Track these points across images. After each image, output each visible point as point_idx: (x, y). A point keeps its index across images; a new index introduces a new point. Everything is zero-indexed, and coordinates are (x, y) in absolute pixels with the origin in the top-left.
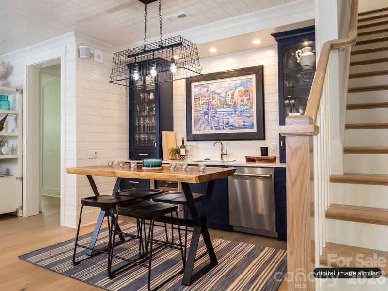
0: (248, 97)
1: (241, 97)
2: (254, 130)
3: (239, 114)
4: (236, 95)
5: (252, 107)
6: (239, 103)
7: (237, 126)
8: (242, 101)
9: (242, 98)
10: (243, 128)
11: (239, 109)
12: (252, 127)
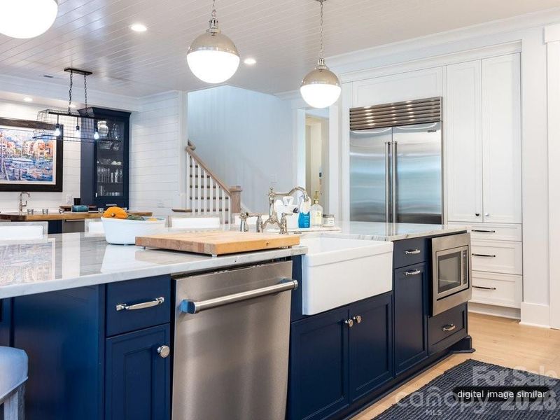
0: (48, 151)
1: (41, 149)
2: (54, 182)
3: (38, 166)
4: (35, 147)
5: (51, 160)
6: (39, 155)
7: (36, 177)
8: (41, 153)
9: (41, 151)
10: (42, 180)
11: (38, 161)
12: (51, 179)
